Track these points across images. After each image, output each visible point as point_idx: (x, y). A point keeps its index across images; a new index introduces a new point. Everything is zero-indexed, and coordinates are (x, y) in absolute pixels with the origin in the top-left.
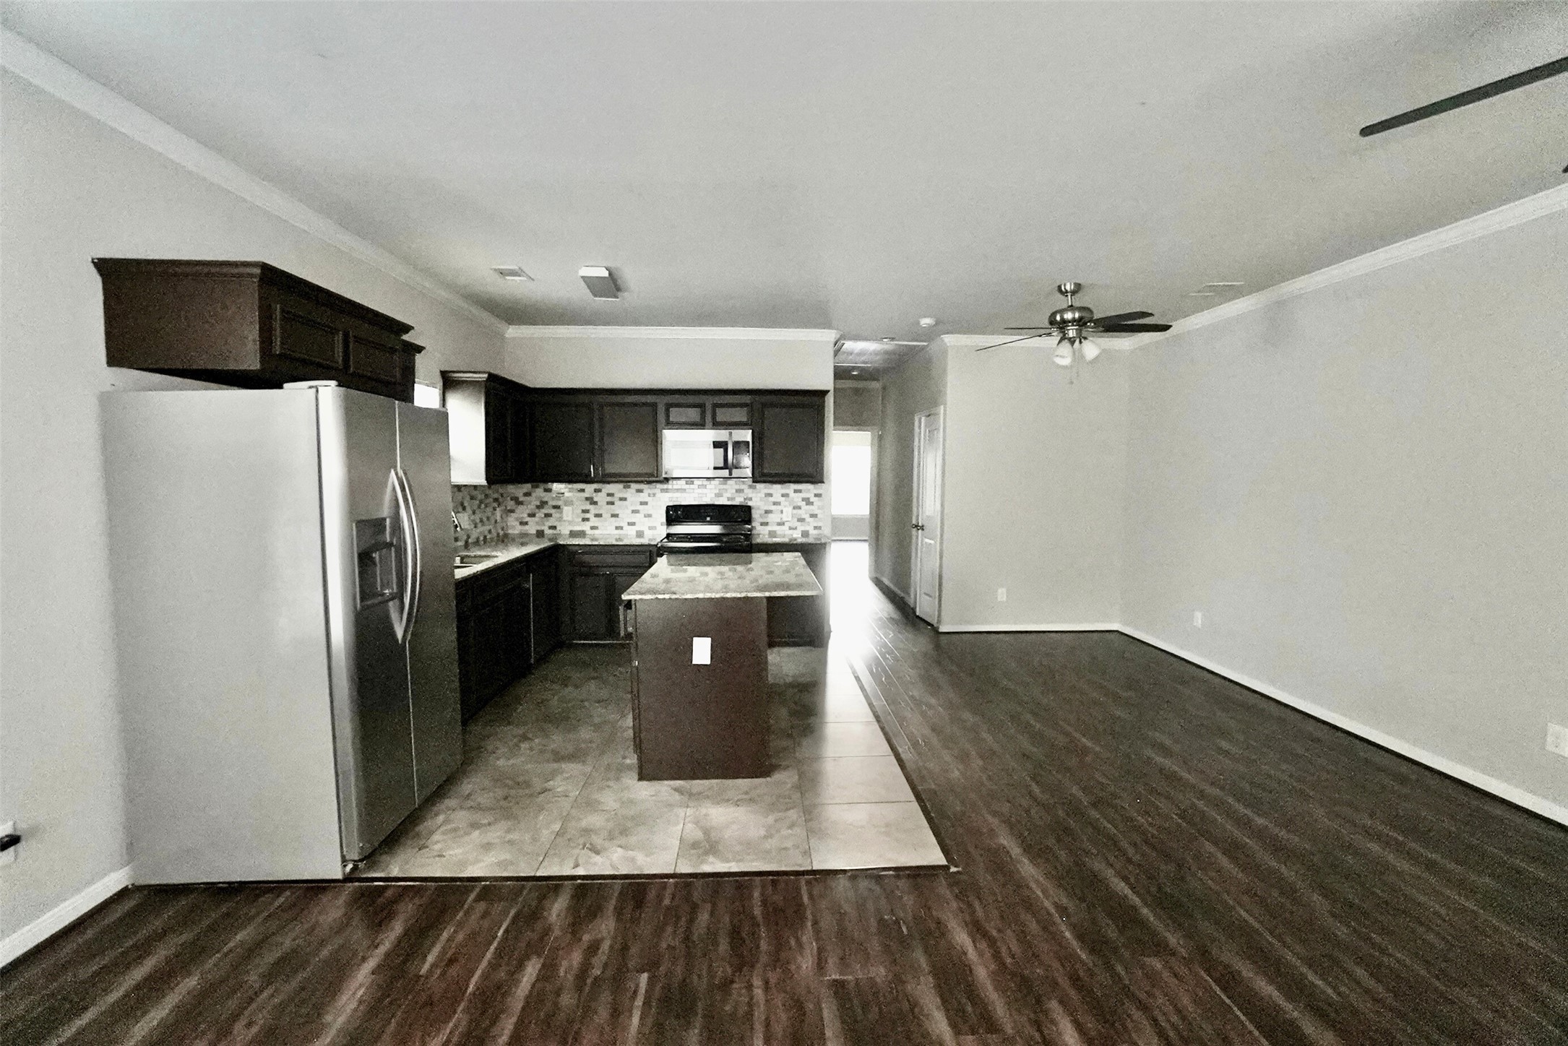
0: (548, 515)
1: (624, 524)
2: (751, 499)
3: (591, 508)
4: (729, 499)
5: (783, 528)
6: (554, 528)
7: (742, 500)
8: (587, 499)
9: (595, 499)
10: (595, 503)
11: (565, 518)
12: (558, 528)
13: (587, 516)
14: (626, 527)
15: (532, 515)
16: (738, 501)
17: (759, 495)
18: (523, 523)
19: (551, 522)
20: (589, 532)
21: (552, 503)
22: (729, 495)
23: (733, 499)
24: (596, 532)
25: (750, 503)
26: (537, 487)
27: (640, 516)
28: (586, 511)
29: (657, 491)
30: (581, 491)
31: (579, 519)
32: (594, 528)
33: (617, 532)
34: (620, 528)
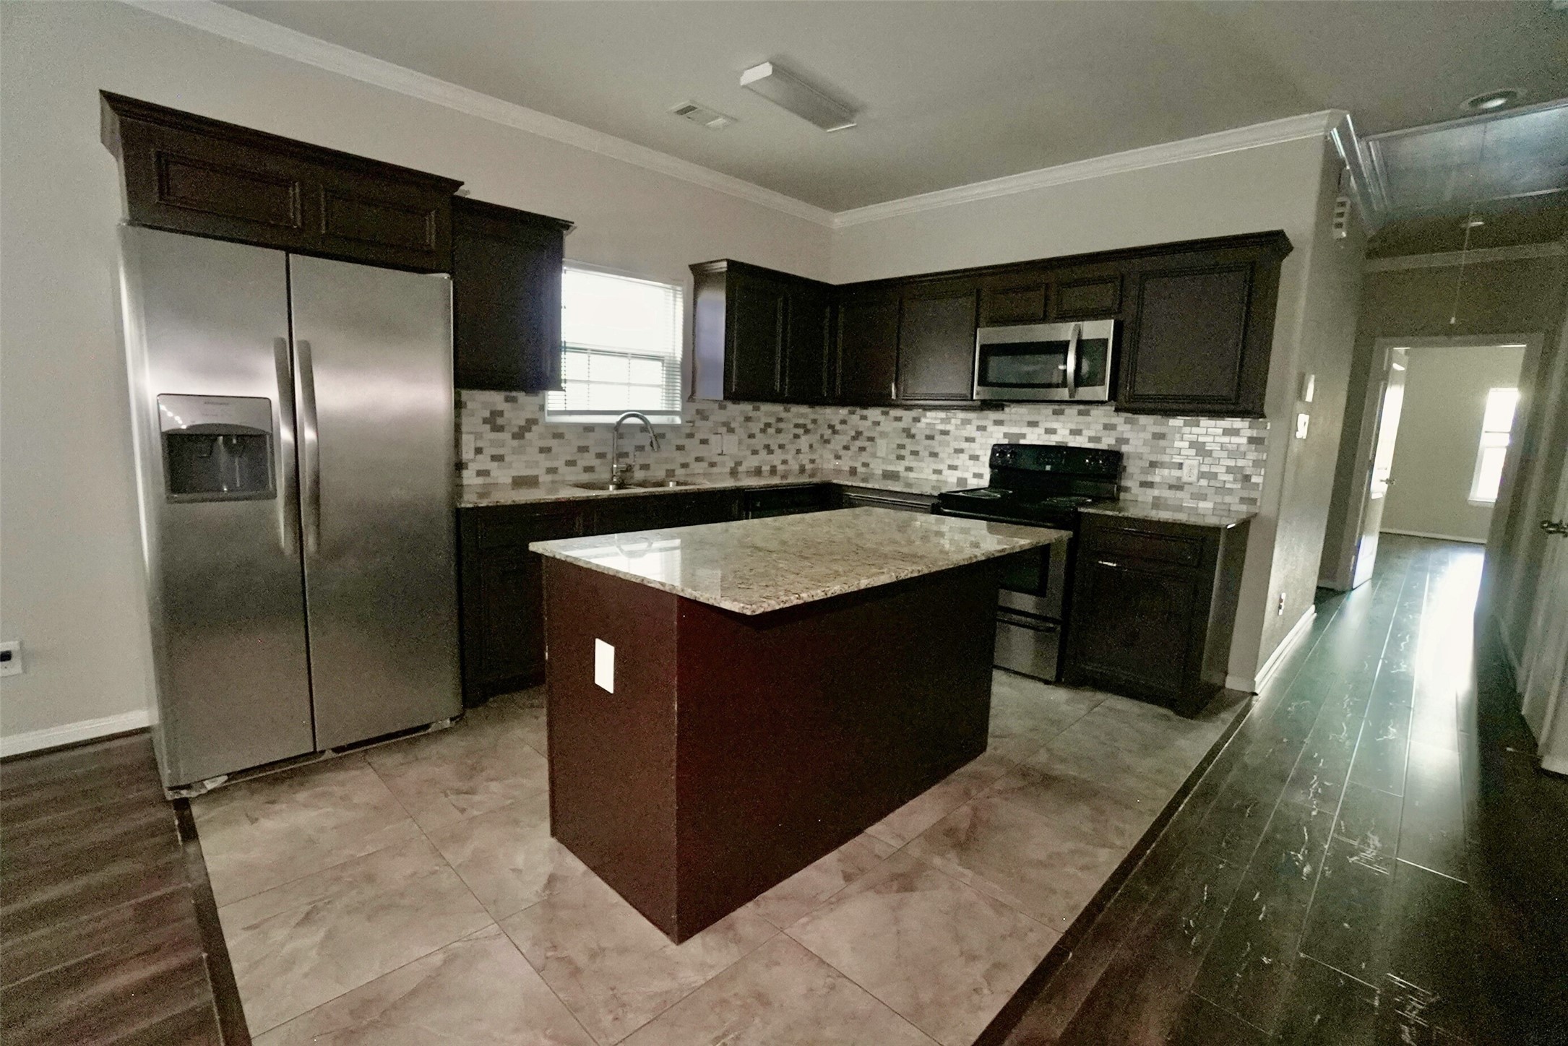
0: (862, 449)
1: (943, 467)
2: (1126, 441)
3: (907, 441)
4: (1091, 439)
5: (1179, 494)
6: (866, 465)
7: (1113, 442)
8: (904, 430)
9: (913, 431)
10: (913, 436)
11: (878, 455)
12: (871, 466)
13: (903, 452)
14: (946, 472)
15: (846, 448)
16: (1107, 443)
17: (1142, 435)
18: (838, 457)
19: (864, 457)
20: (903, 474)
21: (866, 434)
22: (1092, 434)
23: (1097, 439)
24: (912, 475)
25: (1124, 449)
26: (853, 413)
27: (964, 457)
28: (902, 447)
29: (989, 423)
30: (898, 419)
31: (893, 457)
32: (909, 469)
33: (935, 477)
34: (939, 472)
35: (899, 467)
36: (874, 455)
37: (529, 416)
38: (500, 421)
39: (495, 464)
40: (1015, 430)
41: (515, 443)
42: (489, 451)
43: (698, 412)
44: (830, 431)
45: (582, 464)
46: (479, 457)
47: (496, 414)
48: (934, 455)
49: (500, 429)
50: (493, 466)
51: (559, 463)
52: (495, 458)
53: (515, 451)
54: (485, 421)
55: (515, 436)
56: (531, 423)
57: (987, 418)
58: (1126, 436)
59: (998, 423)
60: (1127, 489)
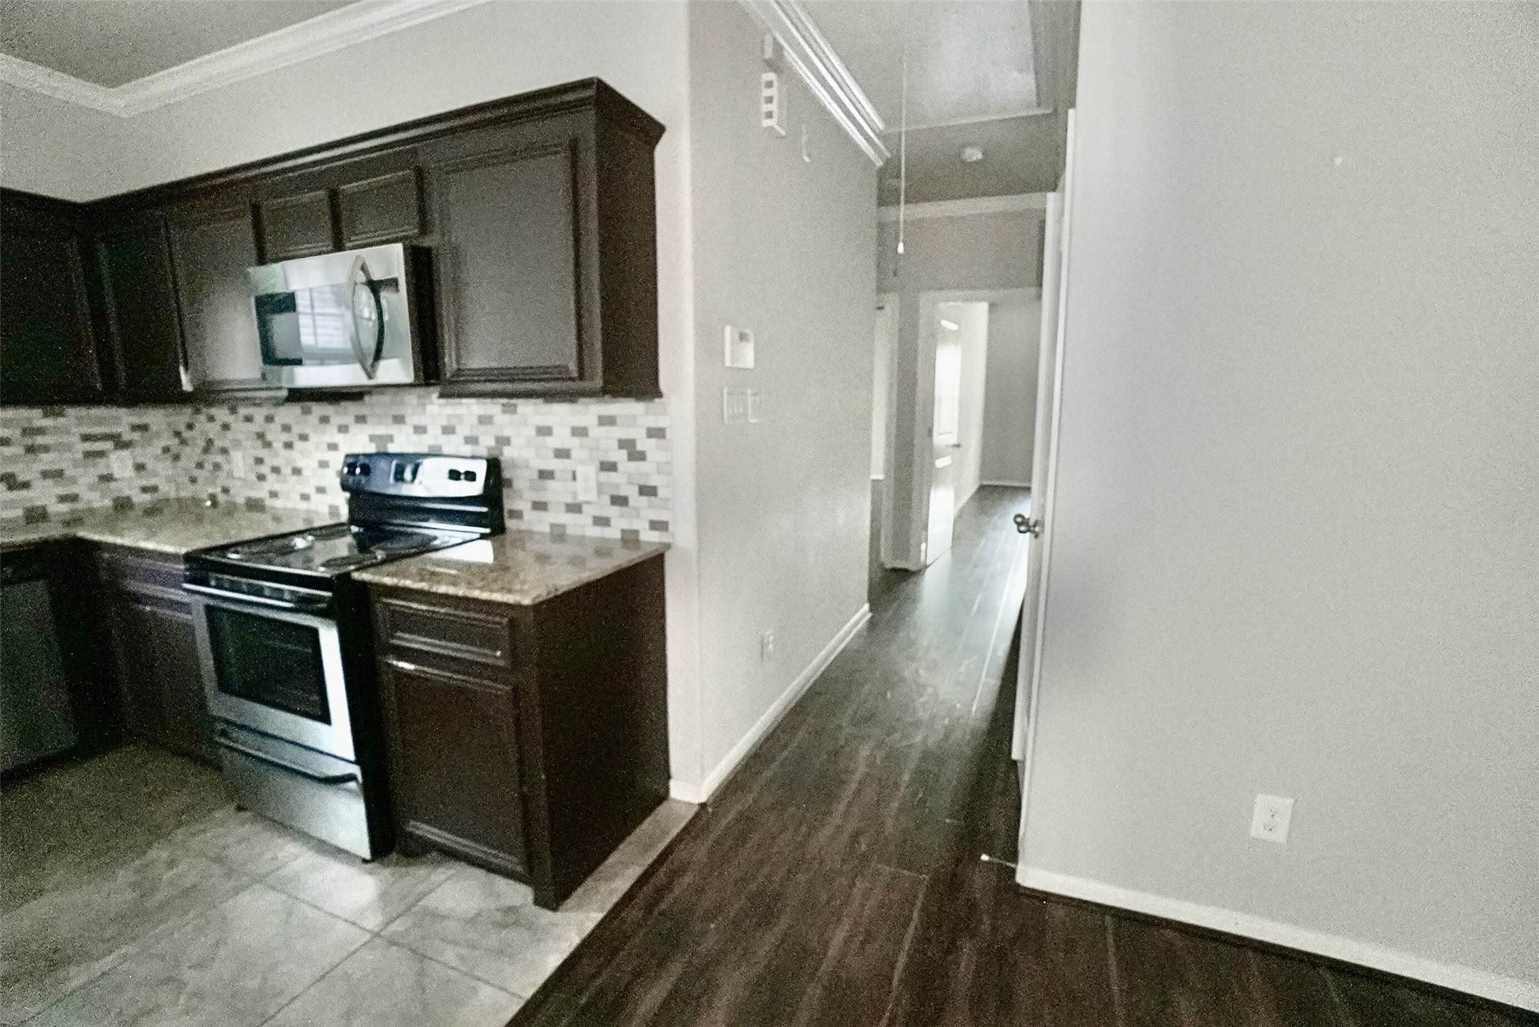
0: (217, 467)
1: (311, 490)
3: (264, 453)
4: (467, 440)
5: (579, 519)
7: (492, 443)
8: (259, 436)
9: (269, 437)
10: (270, 445)
11: (236, 474)
13: (262, 469)
15: (200, 465)
17: (525, 430)
19: (222, 479)
20: (268, 502)
21: (218, 443)
24: (278, 503)
27: (331, 473)
28: (259, 461)
29: (349, 420)
30: (249, 419)
31: (253, 477)
32: (274, 495)
33: (303, 506)
34: (305, 497)
35: (261, 492)
36: (230, 475)
40: (381, 431)
44: (176, 441)
48: (297, 471)
57: (345, 414)
58: (506, 433)
59: (361, 419)
60: (516, 515)
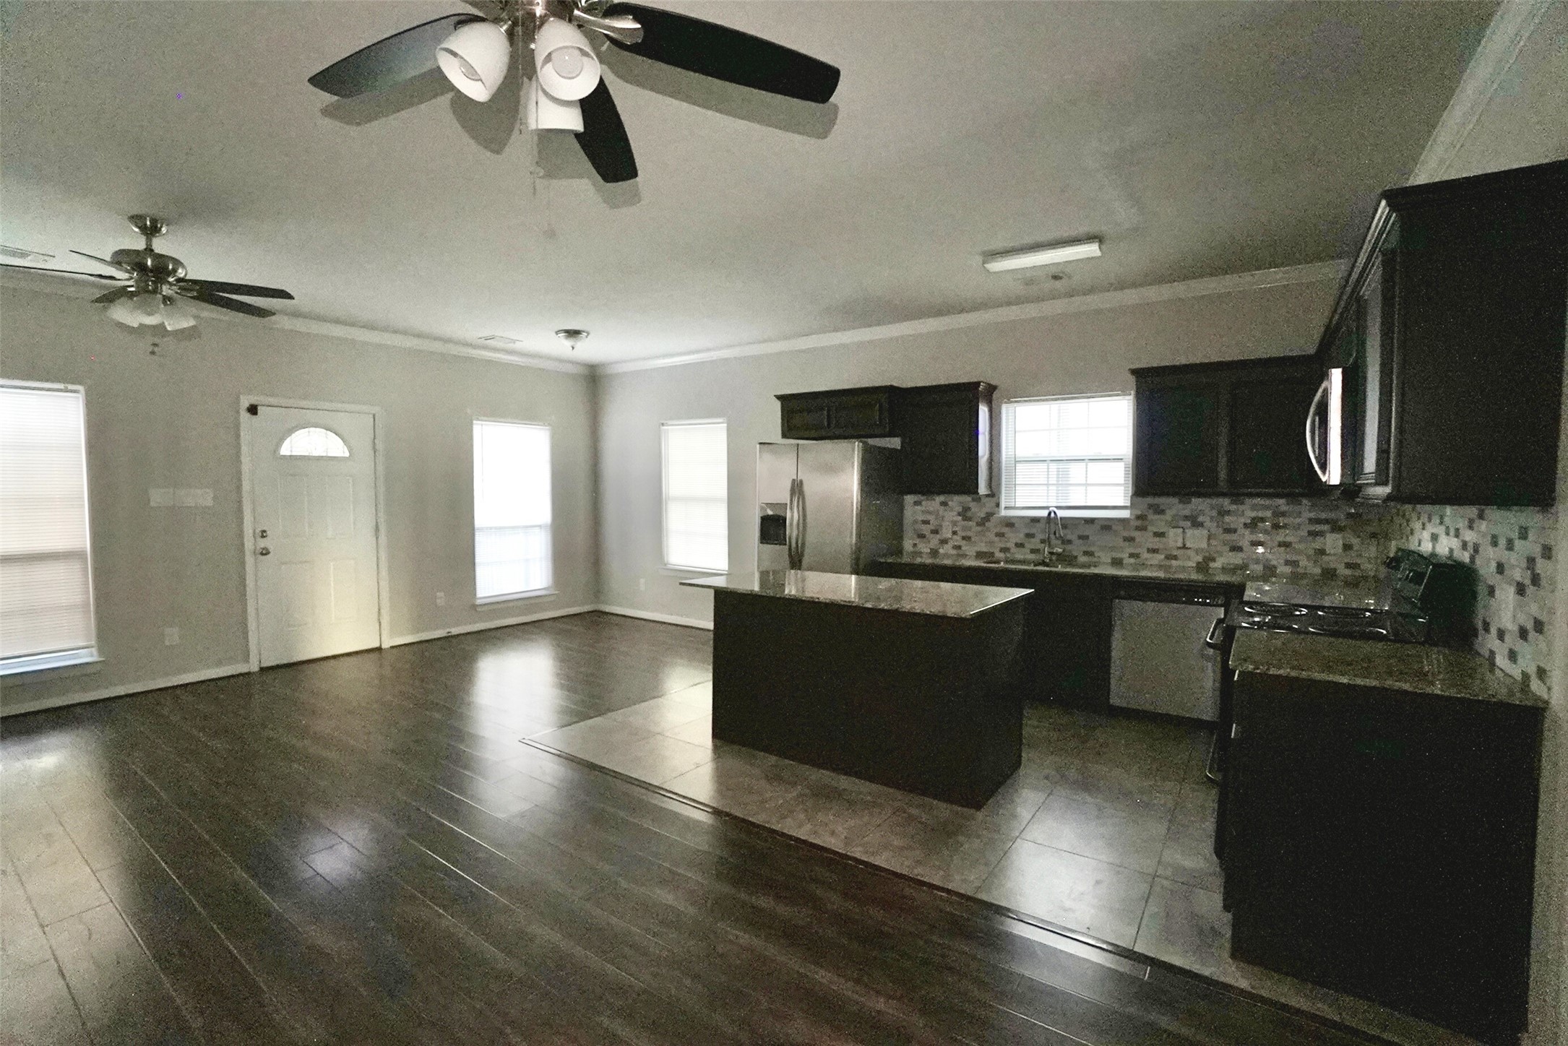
37: (988, 510)
38: (969, 514)
39: (964, 542)
41: (979, 529)
42: (961, 533)
43: (1150, 506)
45: (1029, 546)
46: (955, 537)
47: (966, 509)
49: (970, 519)
50: (963, 543)
51: (1011, 545)
52: (964, 538)
53: (978, 533)
54: (959, 514)
55: (978, 524)
56: (989, 516)
